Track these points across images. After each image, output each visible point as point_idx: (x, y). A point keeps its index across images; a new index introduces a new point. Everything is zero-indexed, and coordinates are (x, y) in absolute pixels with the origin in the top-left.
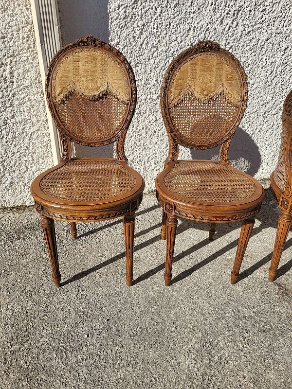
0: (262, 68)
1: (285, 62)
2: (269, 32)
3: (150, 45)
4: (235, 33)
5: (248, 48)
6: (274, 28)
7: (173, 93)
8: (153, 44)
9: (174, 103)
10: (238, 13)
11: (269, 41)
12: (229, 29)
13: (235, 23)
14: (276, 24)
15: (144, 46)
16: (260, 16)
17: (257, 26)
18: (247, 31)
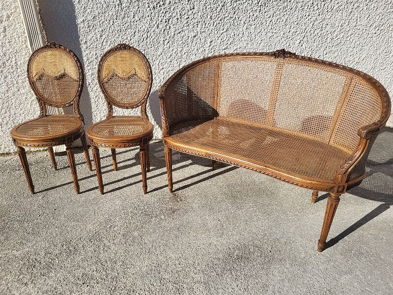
0: (195, 55)
1: (213, 50)
2: (195, 32)
3: (109, 43)
4: (170, 33)
5: (181, 42)
6: (198, 29)
7: (104, 73)
8: (111, 42)
9: (106, 80)
10: (169, 21)
11: (196, 37)
12: (164, 31)
13: (168, 27)
14: (199, 26)
15: (104, 44)
16: (186, 21)
17: (185, 28)
18: (178, 32)
